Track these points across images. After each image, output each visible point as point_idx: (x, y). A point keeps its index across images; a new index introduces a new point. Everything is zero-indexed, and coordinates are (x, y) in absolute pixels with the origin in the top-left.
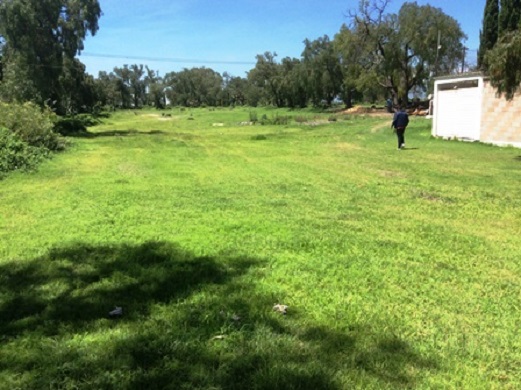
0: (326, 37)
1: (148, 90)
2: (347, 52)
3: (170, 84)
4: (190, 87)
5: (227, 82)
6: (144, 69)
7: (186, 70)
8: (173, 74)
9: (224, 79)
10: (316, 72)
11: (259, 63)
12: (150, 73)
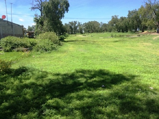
0: (136, 9)
1: (78, 28)
2: (143, 14)
3: (85, 26)
4: (90, 27)
5: (102, 25)
6: (77, 22)
7: (89, 22)
8: (86, 23)
9: (101, 24)
10: (132, 21)
11: (112, 19)
12: (79, 23)
